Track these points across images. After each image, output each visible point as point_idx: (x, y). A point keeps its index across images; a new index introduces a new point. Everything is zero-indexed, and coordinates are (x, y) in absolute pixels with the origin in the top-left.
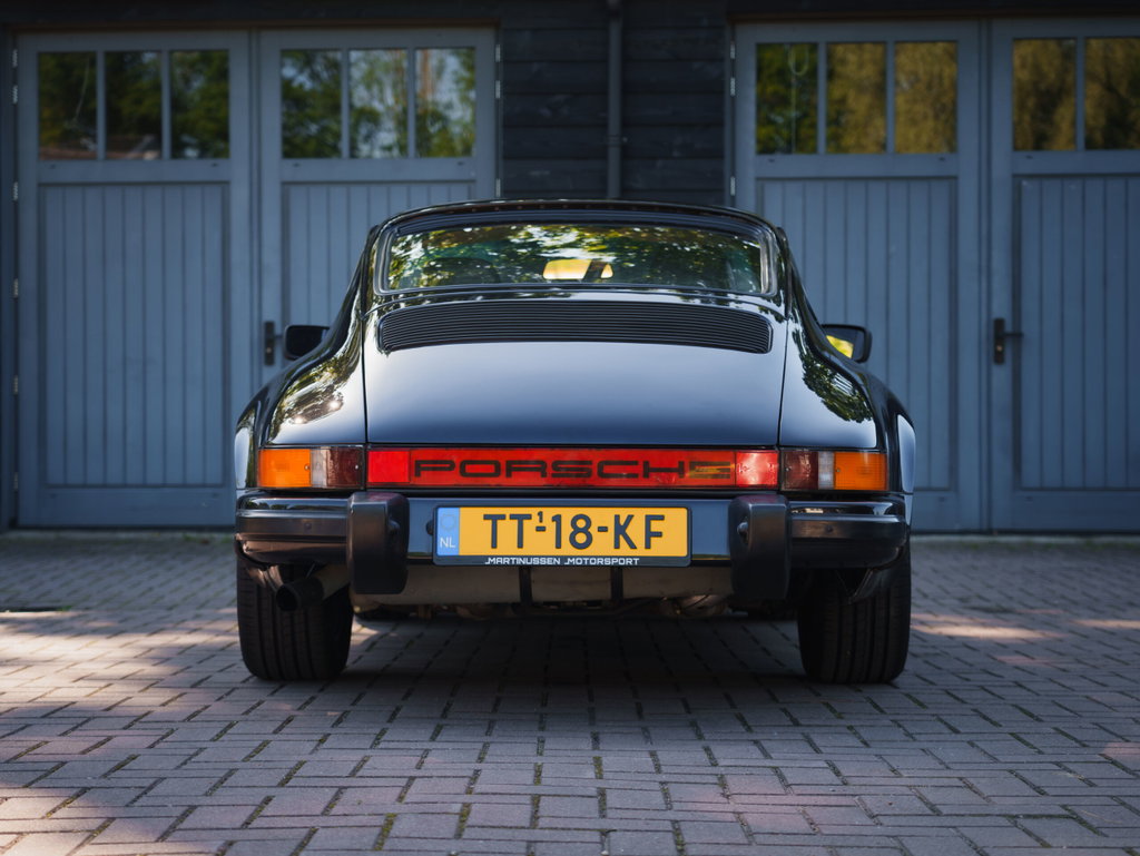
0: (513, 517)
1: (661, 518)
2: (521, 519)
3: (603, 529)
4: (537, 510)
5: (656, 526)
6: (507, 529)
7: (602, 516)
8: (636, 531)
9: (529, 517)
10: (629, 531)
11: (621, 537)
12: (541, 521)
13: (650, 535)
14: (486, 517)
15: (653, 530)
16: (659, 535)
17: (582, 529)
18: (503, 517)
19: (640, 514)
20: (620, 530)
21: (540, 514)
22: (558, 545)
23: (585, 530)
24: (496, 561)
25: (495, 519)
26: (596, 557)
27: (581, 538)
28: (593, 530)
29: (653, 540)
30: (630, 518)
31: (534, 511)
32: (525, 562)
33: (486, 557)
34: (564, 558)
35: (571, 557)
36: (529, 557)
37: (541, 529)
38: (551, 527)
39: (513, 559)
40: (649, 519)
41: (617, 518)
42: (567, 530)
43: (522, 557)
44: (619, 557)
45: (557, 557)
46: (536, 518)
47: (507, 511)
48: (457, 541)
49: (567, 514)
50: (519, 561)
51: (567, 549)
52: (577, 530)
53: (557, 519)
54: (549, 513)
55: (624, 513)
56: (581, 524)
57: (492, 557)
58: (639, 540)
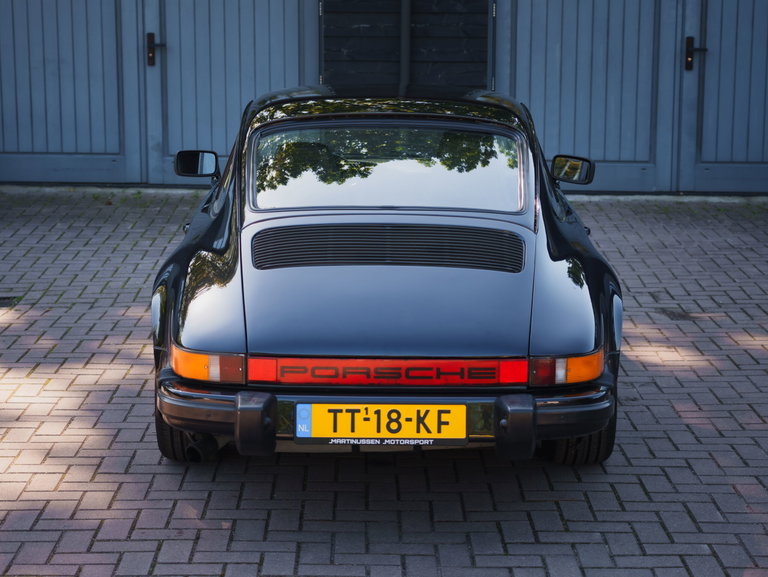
0: (347, 411)
1: (448, 412)
2: (353, 412)
3: (409, 420)
4: (365, 406)
5: (444, 417)
6: (344, 419)
7: (408, 410)
8: (431, 421)
9: (358, 411)
10: (426, 421)
11: (421, 425)
12: (367, 413)
13: (440, 423)
14: (330, 411)
15: (443, 420)
16: (447, 423)
17: (395, 419)
18: (341, 411)
19: (434, 409)
20: (421, 420)
21: (366, 409)
22: (379, 431)
23: (397, 420)
24: (336, 441)
25: (335, 412)
26: (404, 439)
27: (394, 426)
28: (402, 420)
29: (443, 427)
30: (427, 412)
31: (362, 407)
32: (356, 442)
33: (330, 439)
34: (382, 440)
35: (387, 439)
36: (359, 439)
37: (367, 419)
38: (374, 418)
39: (348, 440)
40: (440, 412)
41: (419, 412)
42: (384, 420)
43: (354, 439)
44: (419, 439)
45: (378, 439)
46: (363, 411)
47: (343, 407)
48: (310, 427)
49: (385, 409)
50: (352, 441)
51: (385, 433)
52: (391, 420)
53: (378, 412)
54: (373, 408)
55: (423, 408)
56: (394, 416)
57: (334, 439)
58: (433, 427)
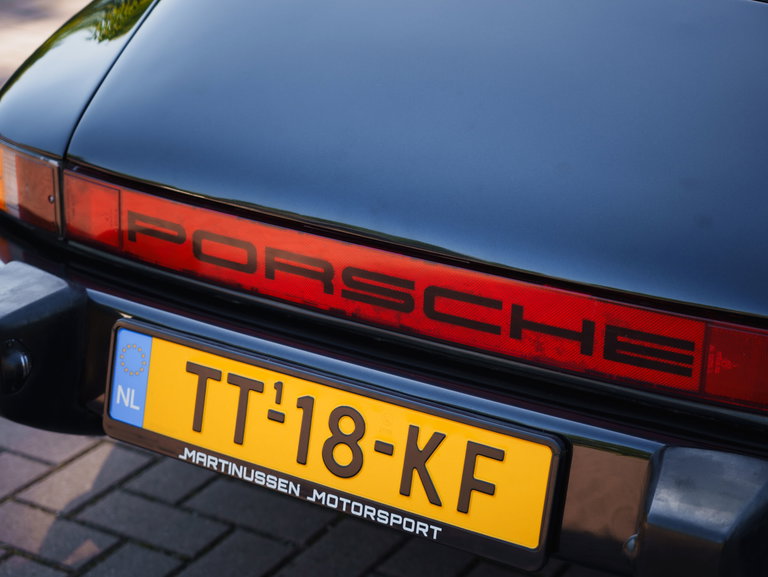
0: (233, 380)
1: (498, 455)
2: (247, 387)
3: (384, 448)
4: (275, 377)
5: (485, 469)
6: (222, 398)
7: (387, 421)
8: (446, 468)
9: (259, 387)
10: (432, 465)
11: (416, 474)
12: (278, 401)
13: (470, 485)
14: (192, 368)
15: (478, 475)
16: (489, 489)
17: (348, 437)
18: (216, 375)
19: (459, 436)
20: (417, 459)
21: (279, 387)
22: (302, 459)
23: (353, 441)
24: (198, 458)
25: (205, 375)
26: (365, 502)
27: (344, 455)
28: (367, 445)
29: (476, 496)
30: (438, 439)
31: (269, 378)
32: (241, 473)
33: (183, 446)
34: (307, 487)
35: (321, 489)
36: (251, 467)
37: (277, 417)
38: (295, 417)
39: (224, 462)
40: (474, 451)
41: (414, 432)
42: (320, 433)
43: (239, 463)
44: (404, 514)
45: (296, 481)
46: (270, 392)
47: (227, 366)
48: (141, 400)
49: (328, 399)
50: (233, 469)
51: (315, 471)
52: (337, 438)
53: (306, 404)
54: (296, 387)
55: (429, 425)
56: (347, 426)
57: (192, 447)
58: (449, 490)
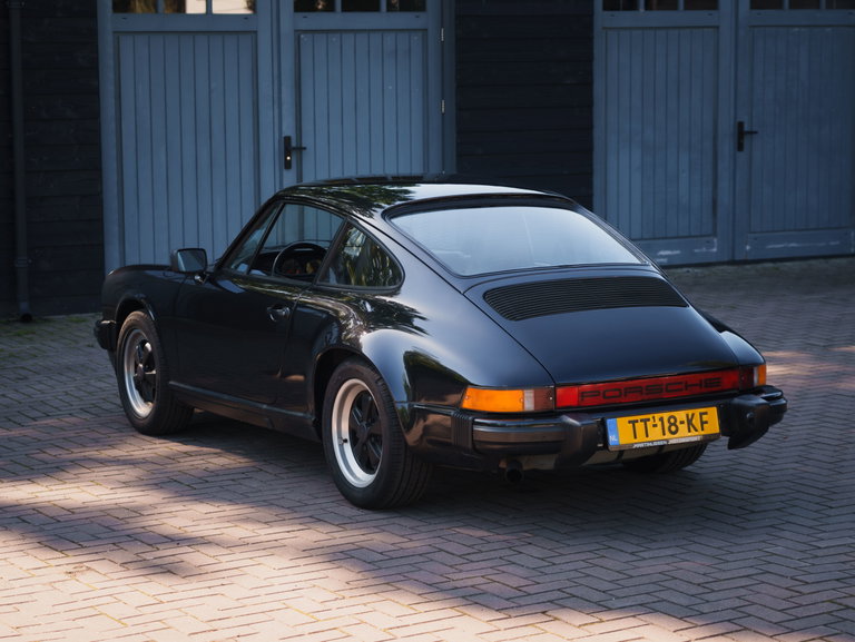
0: (641, 420)
1: (706, 413)
2: (645, 421)
3: (682, 423)
4: (652, 415)
5: (705, 418)
6: (640, 426)
7: (681, 415)
8: (696, 422)
9: (649, 420)
10: (694, 421)
11: (690, 425)
12: (655, 421)
13: (703, 423)
14: (630, 422)
15: (703, 420)
16: (706, 422)
17: (673, 423)
18: (637, 421)
19: (697, 412)
20: (690, 422)
21: (654, 417)
22: (664, 434)
23: (674, 424)
24: (638, 446)
25: (633, 422)
26: (681, 438)
27: (673, 429)
28: (678, 423)
29: (704, 425)
30: (693, 415)
31: (650, 416)
32: (651, 444)
33: (633, 444)
34: (667, 441)
35: (670, 440)
36: (652, 442)
37: (655, 426)
38: (659, 423)
39: (645, 444)
40: (701, 414)
41: (687, 416)
42: (667, 425)
43: (649, 442)
44: (690, 437)
45: (664, 440)
46: (652, 420)
47: (638, 418)
48: (617, 437)
49: (666, 416)
50: (649, 445)
51: (668, 435)
52: (671, 425)
53: (661, 419)
54: (657, 416)
55: (690, 412)
56: (672, 421)
57: (636, 444)
58: (698, 426)
